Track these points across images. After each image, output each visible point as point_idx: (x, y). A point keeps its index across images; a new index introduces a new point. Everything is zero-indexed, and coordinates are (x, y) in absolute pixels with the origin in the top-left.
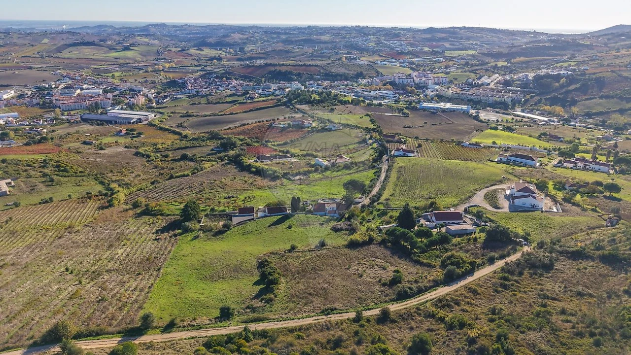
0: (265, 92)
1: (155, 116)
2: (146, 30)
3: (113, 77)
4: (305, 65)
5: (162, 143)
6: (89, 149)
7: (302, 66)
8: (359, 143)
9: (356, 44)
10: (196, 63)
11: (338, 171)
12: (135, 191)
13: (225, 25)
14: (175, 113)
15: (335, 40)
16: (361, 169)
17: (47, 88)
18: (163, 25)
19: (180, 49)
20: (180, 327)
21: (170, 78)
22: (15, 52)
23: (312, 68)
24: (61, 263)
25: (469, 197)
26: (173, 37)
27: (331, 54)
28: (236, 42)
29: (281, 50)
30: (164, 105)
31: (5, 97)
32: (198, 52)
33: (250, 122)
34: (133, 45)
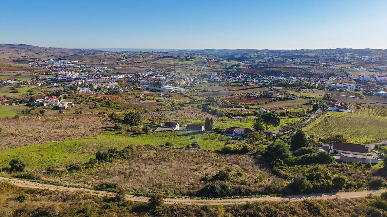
1: (186, 90)
2: (202, 52)
3: (175, 72)
4: (291, 68)
7: (288, 68)
8: (305, 104)
9: (334, 58)
10: (223, 67)
13: (248, 49)
14: (198, 89)
15: (318, 56)
16: (294, 116)
19: (217, 60)
21: (204, 74)
23: (295, 69)
27: (313, 63)
28: (251, 57)
29: (278, 61)
30: (194, 86)
31: (119, 78)
32: (227, 62)
33: (237, 94)
34: (192, 58)
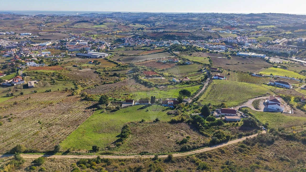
0: (160, 45)
1: (108, 55)
2: (111, 15)
3: (94, 37)
4: (182, 32)
5: (108, 68)
6: (75, 69)
7: (181, 32)
8: (198, 71)
9: (210, 22)
10: (132, 31)
11: (182, 85)
12: (86, 89)
13: (148, 13)
14: (117, 54)
15: (200, 20)
16: (194, 84)
17: (65, 41)
18: (119, 13)
19: (125, 24)
20: (71, 153)
21: (118, 38)
22: (55, 25)
23: (186, 33)
24: (38, 119)
25: (244, 102)
26: (123, 18)
27: (197, 27)
28: (151, 21)
29: (172, 25)
30: (113, 50)
31: (47, 44)
32: (133, 25)
33: (149, 59)
34: (105, 22)
